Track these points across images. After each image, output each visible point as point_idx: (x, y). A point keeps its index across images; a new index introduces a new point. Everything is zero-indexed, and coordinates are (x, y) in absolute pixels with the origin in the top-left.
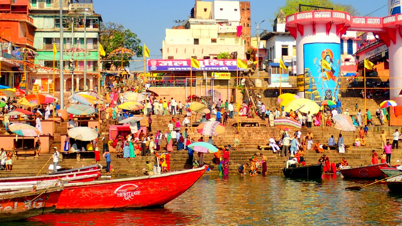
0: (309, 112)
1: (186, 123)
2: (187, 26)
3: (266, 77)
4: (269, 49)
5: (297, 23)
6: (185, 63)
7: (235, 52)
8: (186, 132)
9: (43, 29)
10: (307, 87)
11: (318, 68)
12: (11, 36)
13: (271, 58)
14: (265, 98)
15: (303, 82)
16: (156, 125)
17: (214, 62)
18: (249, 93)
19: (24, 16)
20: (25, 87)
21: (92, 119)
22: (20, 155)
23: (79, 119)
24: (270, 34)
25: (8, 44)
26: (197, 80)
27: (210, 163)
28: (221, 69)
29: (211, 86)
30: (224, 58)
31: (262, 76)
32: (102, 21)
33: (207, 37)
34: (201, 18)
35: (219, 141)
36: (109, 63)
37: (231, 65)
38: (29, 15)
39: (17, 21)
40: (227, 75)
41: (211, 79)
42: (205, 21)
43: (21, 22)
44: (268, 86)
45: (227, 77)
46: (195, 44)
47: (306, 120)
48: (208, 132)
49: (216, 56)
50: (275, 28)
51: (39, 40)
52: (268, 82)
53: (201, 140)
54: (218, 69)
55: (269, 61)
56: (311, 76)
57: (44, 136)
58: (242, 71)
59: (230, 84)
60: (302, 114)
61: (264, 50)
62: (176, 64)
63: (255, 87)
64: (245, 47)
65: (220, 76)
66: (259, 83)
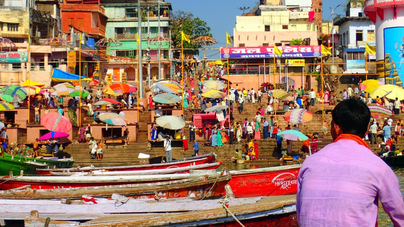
0: (397, 99)
1: (269, 111)
2: (257, 13)
3: (340, 63)
4: (342, 35)
5: (377, 6)
6: (258, 51)
7: (308, 39)
8: (272, 120)
9: (114, 18)
10: (388, 73)
11: (400, 54)
12: (84, 26)
13: (344, 44)
14: (342, 85)
15: (383, 68)
16: (237, 113)
17: (287, 49)
18: (325, 80)
19: (96, 6)
20: (98, 77)
21: (175, 108)
22: (109, 144)
23: (163, 107)
24: (344, 19)
25: (82, 35)
26: (271, 67)
27: (299, 151)
28: (295, 55)
29: (284, 73)
30: (297, 44)
31: (336, 63)
32: (171, 10)
33: (278, 23)
34: (271, 4)
35: (304, 129)
36: (178, 51)
37: (305, 52)
38: (100, 5)
39: (90, 12)
40: (301, 62)
41: (284, 66)
42: (276, 7)
43: (93, 13)
44: (344, 73)
45: (301, 63)
46: (265, 31)
47: (394, 107)
48: (295, 120)
49: (288, 43)
50: (348, 13)
51: (110, 30)
52: (343, 68)
53: (288, 128)
54: (291, 55)
55: (343, 46)
56: (392, 61)
57: (131, 125)
58: (316, 57)
59: (304, 71)
60: (388, 101)
61: (337, 36)
62: (249, 52)
63: (330, 73)
64: (317, 33)
65: (294, 63)
66: (334, 70)
